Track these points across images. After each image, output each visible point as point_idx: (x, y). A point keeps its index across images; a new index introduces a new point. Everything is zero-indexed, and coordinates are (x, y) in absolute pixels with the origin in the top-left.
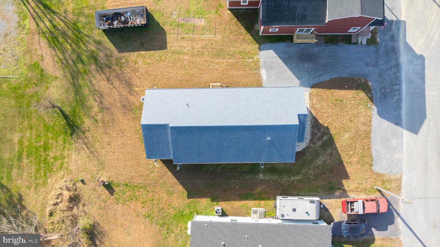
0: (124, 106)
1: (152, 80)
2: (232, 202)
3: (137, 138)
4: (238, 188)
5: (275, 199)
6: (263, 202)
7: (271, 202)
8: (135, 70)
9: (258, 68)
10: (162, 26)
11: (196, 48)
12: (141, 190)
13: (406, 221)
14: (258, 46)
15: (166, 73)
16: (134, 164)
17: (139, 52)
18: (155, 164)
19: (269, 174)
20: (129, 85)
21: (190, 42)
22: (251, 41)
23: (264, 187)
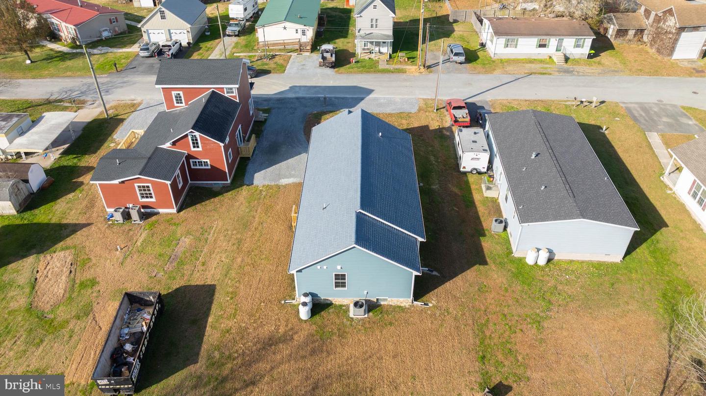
0: (313, 352)
1: (269, 305)
2: (480, 214)
3: (381, 332)
4: (457, 208)
5: (465, 173)
6: (473, 187)
7: (471, 179)
8: (243, 332)
9: (278, 187)
10: (170, 291)
11: (226, 248)
12: (488, 334)
13: (479, 93)
14: (245, 186)
15: (261, 285)
16: (435, 340)
17: (208, 326)
18: (430, 305)
19: (431, 179)
20: (271, 343)
21: (213, 256)
22: (236, 192)
23: (450, 185)
